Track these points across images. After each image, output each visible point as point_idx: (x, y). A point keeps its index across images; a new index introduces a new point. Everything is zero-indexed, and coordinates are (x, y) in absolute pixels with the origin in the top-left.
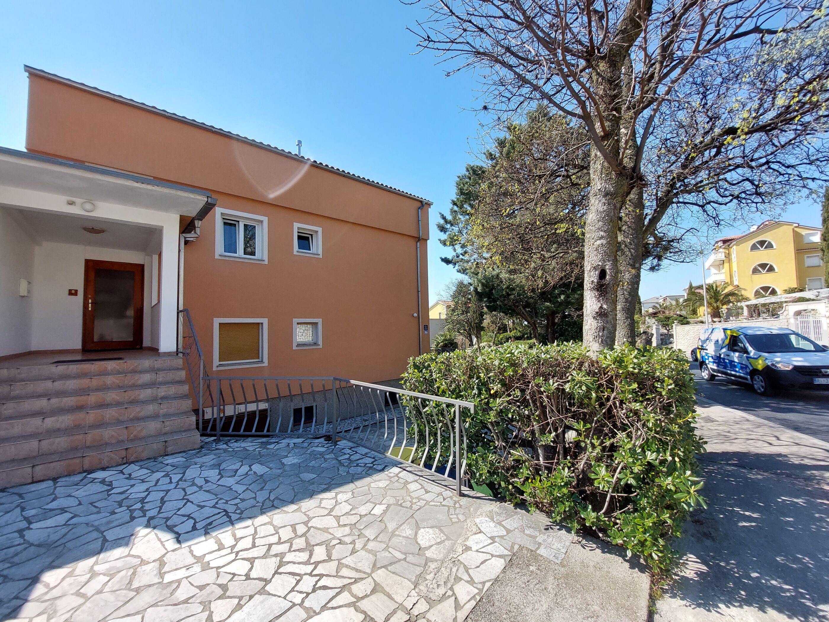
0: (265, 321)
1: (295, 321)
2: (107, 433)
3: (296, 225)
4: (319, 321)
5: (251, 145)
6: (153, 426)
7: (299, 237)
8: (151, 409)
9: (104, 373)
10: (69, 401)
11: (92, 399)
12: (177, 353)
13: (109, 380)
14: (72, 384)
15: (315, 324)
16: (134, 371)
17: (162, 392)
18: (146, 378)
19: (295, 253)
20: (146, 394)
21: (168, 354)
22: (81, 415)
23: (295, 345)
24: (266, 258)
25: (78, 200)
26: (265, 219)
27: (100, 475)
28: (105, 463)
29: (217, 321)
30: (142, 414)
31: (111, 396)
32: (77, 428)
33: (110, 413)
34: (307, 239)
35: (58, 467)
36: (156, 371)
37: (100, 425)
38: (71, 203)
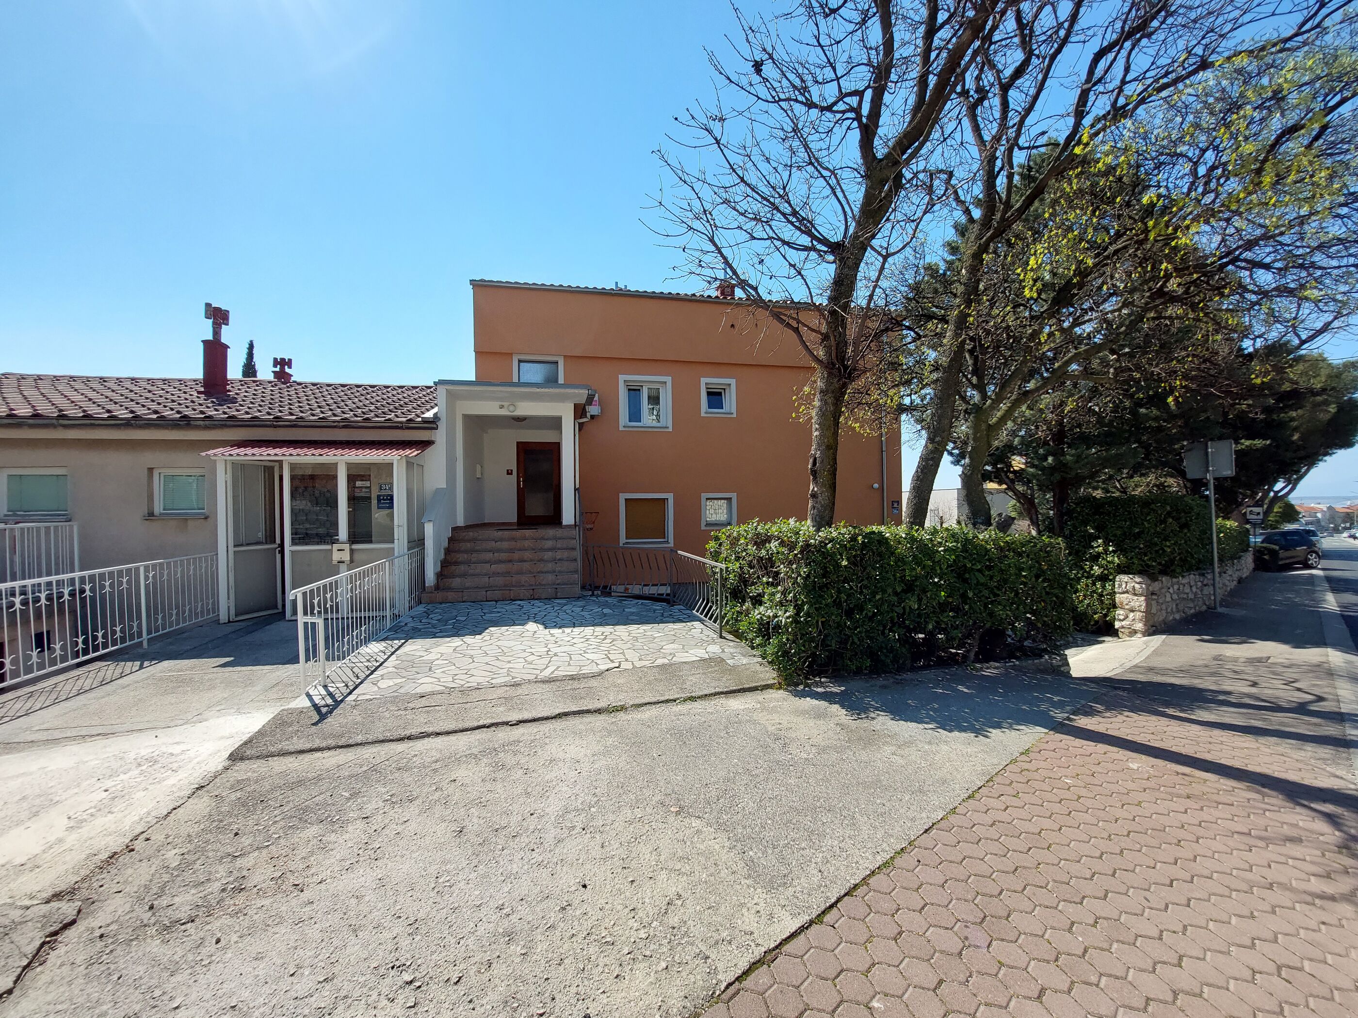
0: (670, 497)
1: (704, 496)
2: (524, 579)
3: (704, 381)
4: (734, 496)
5: (652, 297)
6: (550, 578)
7: (709, 394)
8: (550, 566)
9: (525, 538)
10: (504, 556)
11: (516, 555)
12: (575, 525)
13: (527, 544)
14: (505, 545)
15: (729, 500)
16: (543, 538)
17: (559, 555)
18: (549, 544)
19: (703, 415)
20: (548, 555)
21: (569, 526)
22: (510, 565)
23: (703, 524)
24: (670, 424)
25: (506, 404)
26: (668, 379)
27: (519, 602)
28: (522, 597)
29: (623, 497)
30: (545, 569)
31: (527, 555)
32: (508, 573)
33: (526, 566)
34: (720, 394)
35: (498, 594)
36: (556, 539)
37: (520, 572)
38: (502, 407)
